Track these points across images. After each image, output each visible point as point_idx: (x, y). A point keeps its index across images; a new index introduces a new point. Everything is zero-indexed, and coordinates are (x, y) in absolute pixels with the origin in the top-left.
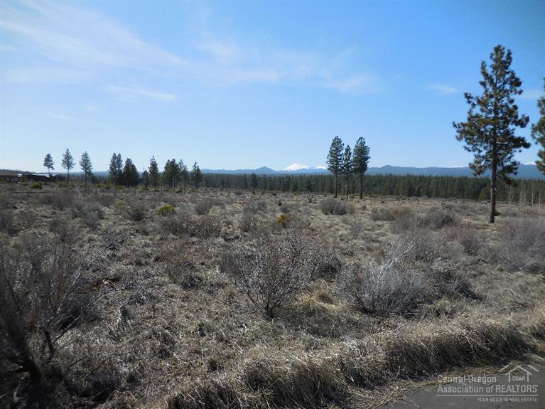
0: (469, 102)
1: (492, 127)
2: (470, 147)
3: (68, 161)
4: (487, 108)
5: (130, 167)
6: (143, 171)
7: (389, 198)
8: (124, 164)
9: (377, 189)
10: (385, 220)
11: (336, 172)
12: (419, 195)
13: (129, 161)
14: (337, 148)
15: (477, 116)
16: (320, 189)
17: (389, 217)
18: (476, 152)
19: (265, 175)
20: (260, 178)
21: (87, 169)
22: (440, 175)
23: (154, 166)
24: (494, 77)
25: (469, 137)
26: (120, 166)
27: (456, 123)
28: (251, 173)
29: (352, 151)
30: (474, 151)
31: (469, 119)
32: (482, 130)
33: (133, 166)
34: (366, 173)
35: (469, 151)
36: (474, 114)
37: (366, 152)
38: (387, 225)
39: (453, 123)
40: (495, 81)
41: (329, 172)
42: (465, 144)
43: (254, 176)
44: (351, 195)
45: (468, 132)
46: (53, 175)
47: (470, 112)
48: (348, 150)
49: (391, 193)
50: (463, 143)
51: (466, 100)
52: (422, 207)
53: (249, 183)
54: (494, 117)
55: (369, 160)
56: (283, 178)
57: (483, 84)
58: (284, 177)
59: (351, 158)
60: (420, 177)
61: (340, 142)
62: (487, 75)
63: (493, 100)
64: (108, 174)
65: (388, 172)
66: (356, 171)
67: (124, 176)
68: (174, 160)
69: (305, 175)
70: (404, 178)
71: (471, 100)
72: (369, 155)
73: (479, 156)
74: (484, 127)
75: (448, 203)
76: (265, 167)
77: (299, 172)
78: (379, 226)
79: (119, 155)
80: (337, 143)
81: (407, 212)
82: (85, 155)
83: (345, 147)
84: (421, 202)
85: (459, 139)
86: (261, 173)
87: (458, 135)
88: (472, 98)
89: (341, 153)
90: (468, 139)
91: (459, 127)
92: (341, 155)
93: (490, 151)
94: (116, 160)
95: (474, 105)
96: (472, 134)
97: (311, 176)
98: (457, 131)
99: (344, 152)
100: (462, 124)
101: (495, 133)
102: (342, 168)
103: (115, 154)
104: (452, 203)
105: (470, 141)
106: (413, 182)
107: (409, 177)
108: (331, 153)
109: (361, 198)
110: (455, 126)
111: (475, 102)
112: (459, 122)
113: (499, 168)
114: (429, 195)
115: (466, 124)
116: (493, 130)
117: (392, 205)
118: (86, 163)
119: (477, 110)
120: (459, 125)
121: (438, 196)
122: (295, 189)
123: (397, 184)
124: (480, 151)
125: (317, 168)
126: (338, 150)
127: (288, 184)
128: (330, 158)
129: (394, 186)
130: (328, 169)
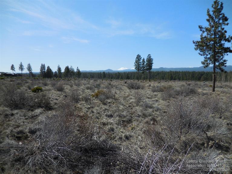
0: (201, 30)
1: (213, 43)
2: (202, 53)
3: (21, 67)
4: (210, 33)
5: (49, 70)
6: (55, 71)
7: (162, 81)
8: (46, 68)
9: (157, 77)
10: (159, 91)
11: (138, 70)
12: (175, 79)
13: (48, 67)
14: (139, 60)
15: (205, 37)
16: (132, 78)
17: (161, 90)
18: (205, 56)
19: (109, 72)
21: (30, 71)
22: (184, 71)
23: (59, 69)
24: (214, 17)
25: (201, 48)
26: (44, 69)
27: (194, 41)
28: (103, 72)
29: (145, 60)
30: (204, 55)
31: (201, 39)
32: (208, 44)
33: (51, 69)
34: (152, 70)
35: (202, 55)
36: (204, 36)
37: (152, 61)
38: (159, 94)
39: (193, 41)
40: (214, 19)
41: (136, 71)
42: (199, 52)
43: (104, 73)
44: (146, 80)
45: (201, 46)
46: (16, 74)
47: (202, 35)
48: (143, 60)
49: (163, 79)
50: (198, 51)
51: (200, 29)
52: (177, 85)
53: (102, 76)
54: (214, 37)
55: (153, 64)
57: (208, 20)
58: (117, 73)
59: (145, 64)
60: (175, 72)
61: (140, 57)
62: (210, 15)
63: (213, 29)
64: (40, 73)
65: (162, 70)
66: (147, 69)
67: (47, 74)
68: (68, 66)
70: (168, 72)
71: (202, 29)
72: (153, 62)
73: (207, 58)
74: (209, 42)
75: (188, 83)
76: (109, 69)
77: (124, 71)
78: (155, 95)
79: (44, 64)
80: (139, 57)
81: (170, 87)
82: (29, 65)
83: (142, 59)
84: (176, 82)
85: (196, 49)
86: (108, 72)
87: (196, 47)
88: (203, 28)
90: (201, 49)
91: (196, 43)
92: (140, 62)
93: (212, 55)
94: (43, 67)
95: (204, 32)
96: (203, 46)
97: (129, 72)
98: (195, 45)
99: (141, 61)
100: (198, 42)
101: (214, 46)
102: (141, 68)
103: (42, 64)
104: (190, 82)
105: (202, 50)
106: (172, 74)
107: (171, 72)
108: (136, 61)
109: (150, 81)
110: (194, 43)
111: (205, 30)
112: (196, 41)
113: (217, 64)
114: (179, 79)
115: (200, 42)
116: (214, 44)
117: (163, 84)
118: (29, 68)
119: (205, 34)
120: (196, 42)
121: (183, 79)
122: (121, 78)
123: (166, 75)
124: (207, 55)
125: (132, 69)
127: (119, 76)
128: (135, 64)
129: (164, 76)
130: (135, 69)
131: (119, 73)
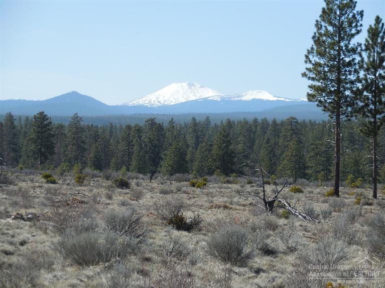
11: (335, 109)
14: (340, 28)
19: (77, 119)
20: (61, 127)
28: (33, 113)
41: (318, 114)
48: (376, 32)
53: (27, 146)
56: (139, 130)
69: (208, 120)
80: (340, 8)
89: (354, 42)
92: (354, 51)
102: (358, 93)
108: (317, 41)
122: (180, 168)
126: (342, 32)
127: (156, 149)
128: (315, 59)
130: (310, 97)
131: (160, 128)
